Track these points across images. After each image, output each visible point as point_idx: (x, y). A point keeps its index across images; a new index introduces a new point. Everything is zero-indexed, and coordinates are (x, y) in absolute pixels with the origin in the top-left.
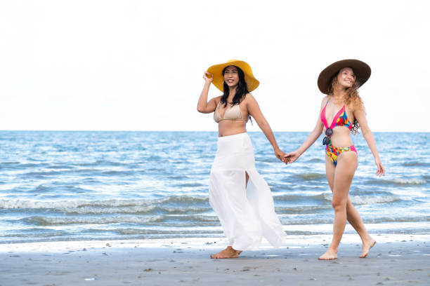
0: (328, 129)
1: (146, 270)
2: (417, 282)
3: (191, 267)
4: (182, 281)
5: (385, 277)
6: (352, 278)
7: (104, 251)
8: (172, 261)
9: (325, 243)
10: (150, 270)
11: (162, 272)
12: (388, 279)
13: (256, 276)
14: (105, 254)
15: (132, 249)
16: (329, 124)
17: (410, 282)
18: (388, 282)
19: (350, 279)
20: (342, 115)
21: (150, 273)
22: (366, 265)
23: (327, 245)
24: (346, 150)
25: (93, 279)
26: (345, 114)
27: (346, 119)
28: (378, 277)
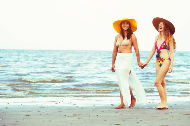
0: (158, 50)
1: (26, 116)
2: (155, 122)
3: (48, 115)
4: (44, 121)
5: (140, 120)
6: (124, 120)
7: (7, 106)
8: (39, 111)
9: (112, 103)
10: (28, 115)
11: (34, 117)
12: (141, 121)
13: (79, 119)
14: (7, 108)
15: (20, 106)
16: (159, 48)
17: (152, 122)
18: (141, 122)
19: (124, 121)
20: (164, 44)
21: (28, 117)
22: (131, 114)
23: (113, 104)
24: (167, 60)
25: (1, 120)
26: (165, 44)
27: (166, 46)
28: (137, 119)
